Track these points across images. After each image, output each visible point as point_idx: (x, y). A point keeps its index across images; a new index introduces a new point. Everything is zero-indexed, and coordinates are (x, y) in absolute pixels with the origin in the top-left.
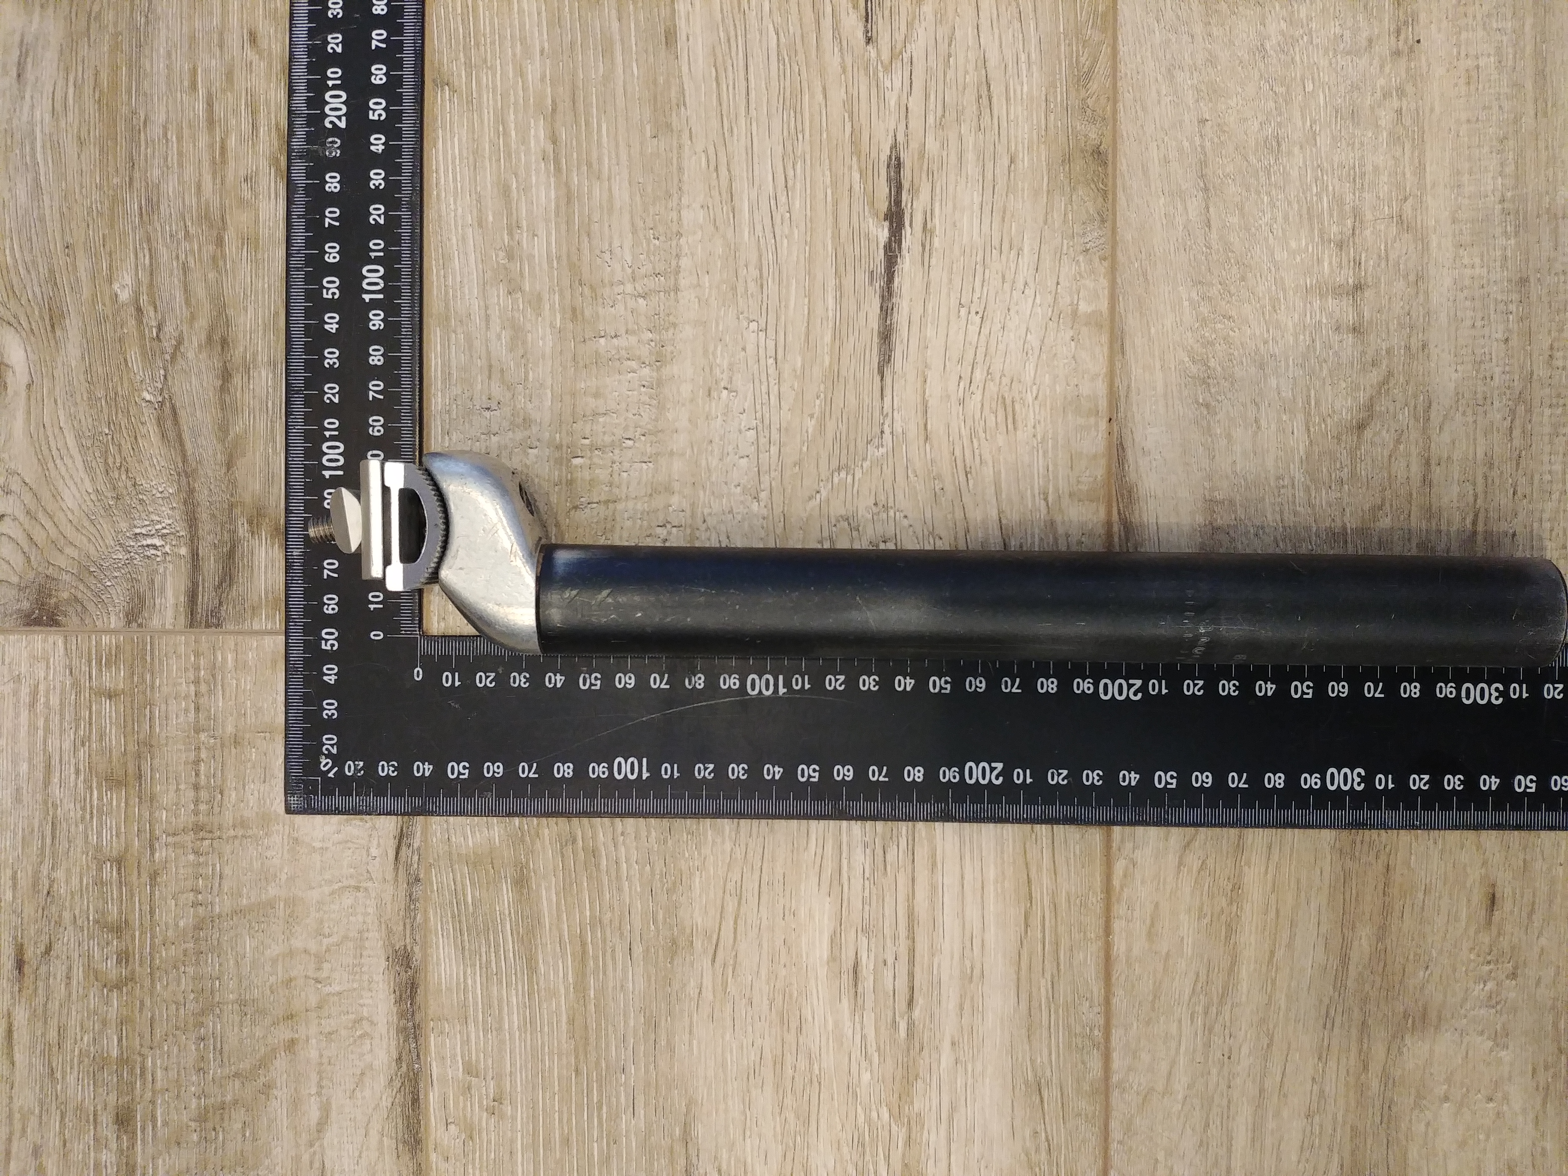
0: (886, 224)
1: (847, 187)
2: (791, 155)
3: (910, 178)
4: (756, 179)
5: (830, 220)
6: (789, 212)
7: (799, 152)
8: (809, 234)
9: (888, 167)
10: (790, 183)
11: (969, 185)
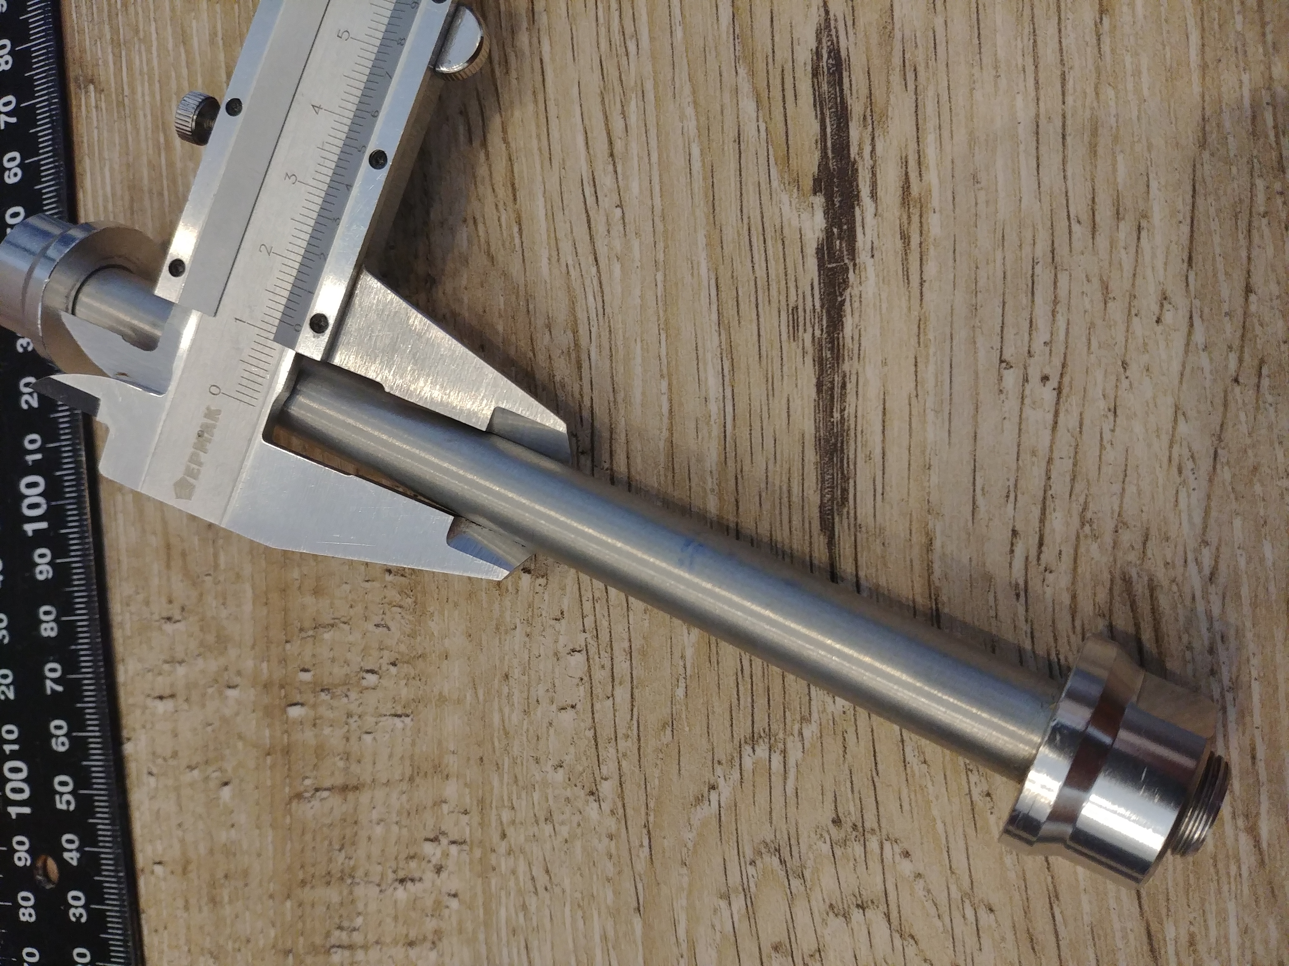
0: (819, 201)
1: (732, 134)
2: (618, 89)
3: (864, 91)
4: (556, 148)
5: (702, 211)
6: (620, 206)
7: (631, 80)
8: (660, 246)
9: (815, 73)
10: (619, 146)
11: (1003, 82)
